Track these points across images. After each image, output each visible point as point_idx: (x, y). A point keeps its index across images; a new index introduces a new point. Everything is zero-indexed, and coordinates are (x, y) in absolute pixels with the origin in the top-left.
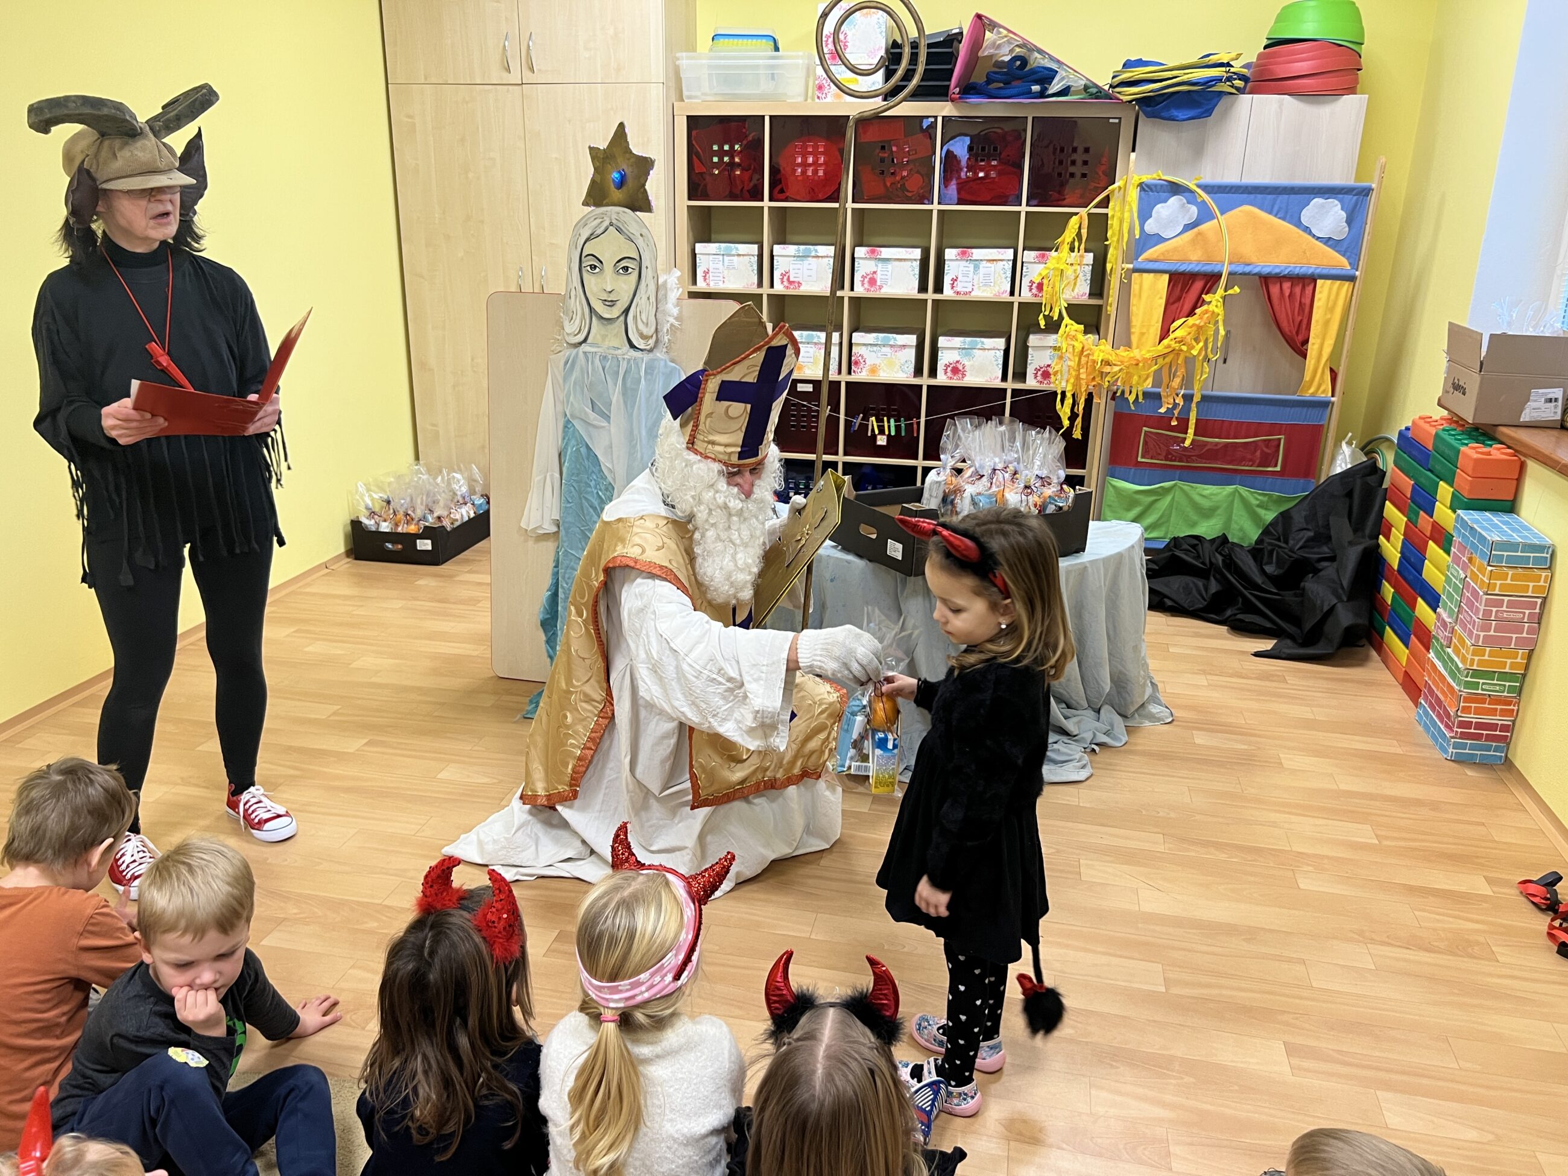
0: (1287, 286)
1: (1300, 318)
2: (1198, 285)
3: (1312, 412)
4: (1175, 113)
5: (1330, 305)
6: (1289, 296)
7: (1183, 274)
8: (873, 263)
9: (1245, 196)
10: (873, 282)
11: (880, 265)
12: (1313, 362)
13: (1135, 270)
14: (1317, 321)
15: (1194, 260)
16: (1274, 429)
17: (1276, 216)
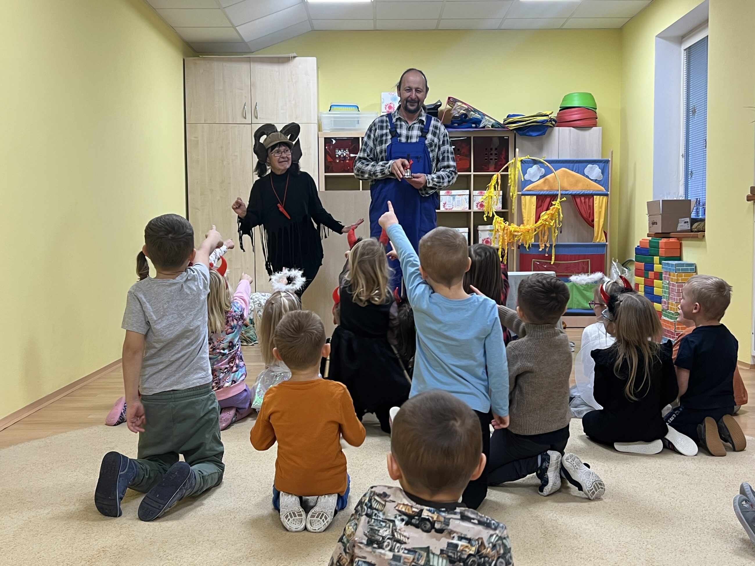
0: (582, 198)
1: (589, 211)
2: (548, 200)
3: (600, 249)
4: (531, 133)
5: (600, 205)
6: (585, 202)
7: (542, 195)
9: (562, 164)
12: (597, 228)
13: (523, 195)
14: (596, 212)
15: (546, 190)
16: (585, 257)
17: (575, 172)
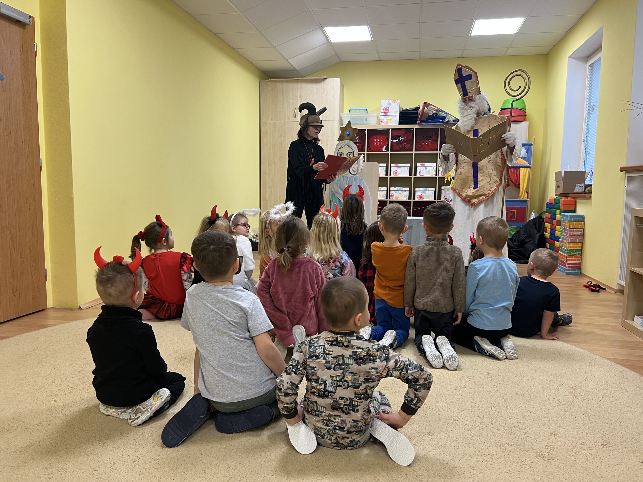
0: (512, 169)
1: (517, 178)
3: (523, 203)
5: (525, 174)
6: (514, 172)
10: (396, 173)
11: (398, 168)
12: (521, 190)
14: (522, 178)
16: (512, 208)
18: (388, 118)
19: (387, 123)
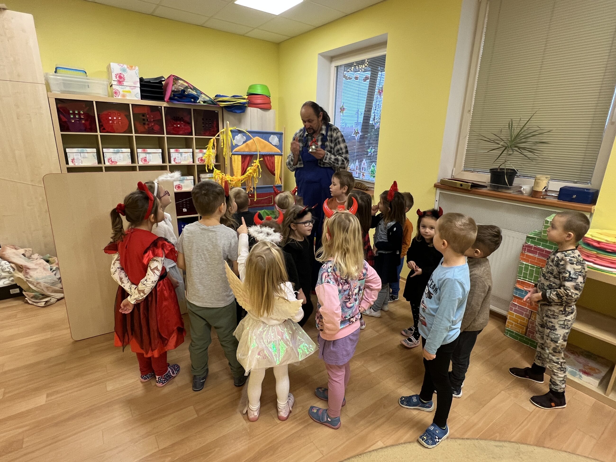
0: (268, 157)
1: (272, 166)
2: (248, 158)
7: (244, 155)
8: (144, 154)
9: (256, 134)
10: (145, 160)
11: (147, 155)
13: (233, 154)
14: (276, 165)
15: (246, 151)
17: (264, 139)
18: (124, 90)
19: (124, 96)
